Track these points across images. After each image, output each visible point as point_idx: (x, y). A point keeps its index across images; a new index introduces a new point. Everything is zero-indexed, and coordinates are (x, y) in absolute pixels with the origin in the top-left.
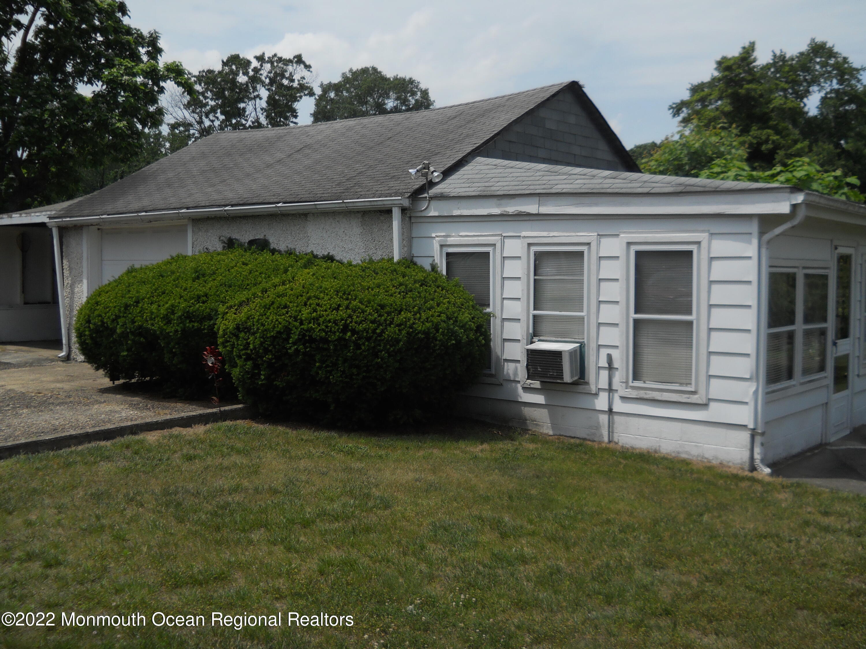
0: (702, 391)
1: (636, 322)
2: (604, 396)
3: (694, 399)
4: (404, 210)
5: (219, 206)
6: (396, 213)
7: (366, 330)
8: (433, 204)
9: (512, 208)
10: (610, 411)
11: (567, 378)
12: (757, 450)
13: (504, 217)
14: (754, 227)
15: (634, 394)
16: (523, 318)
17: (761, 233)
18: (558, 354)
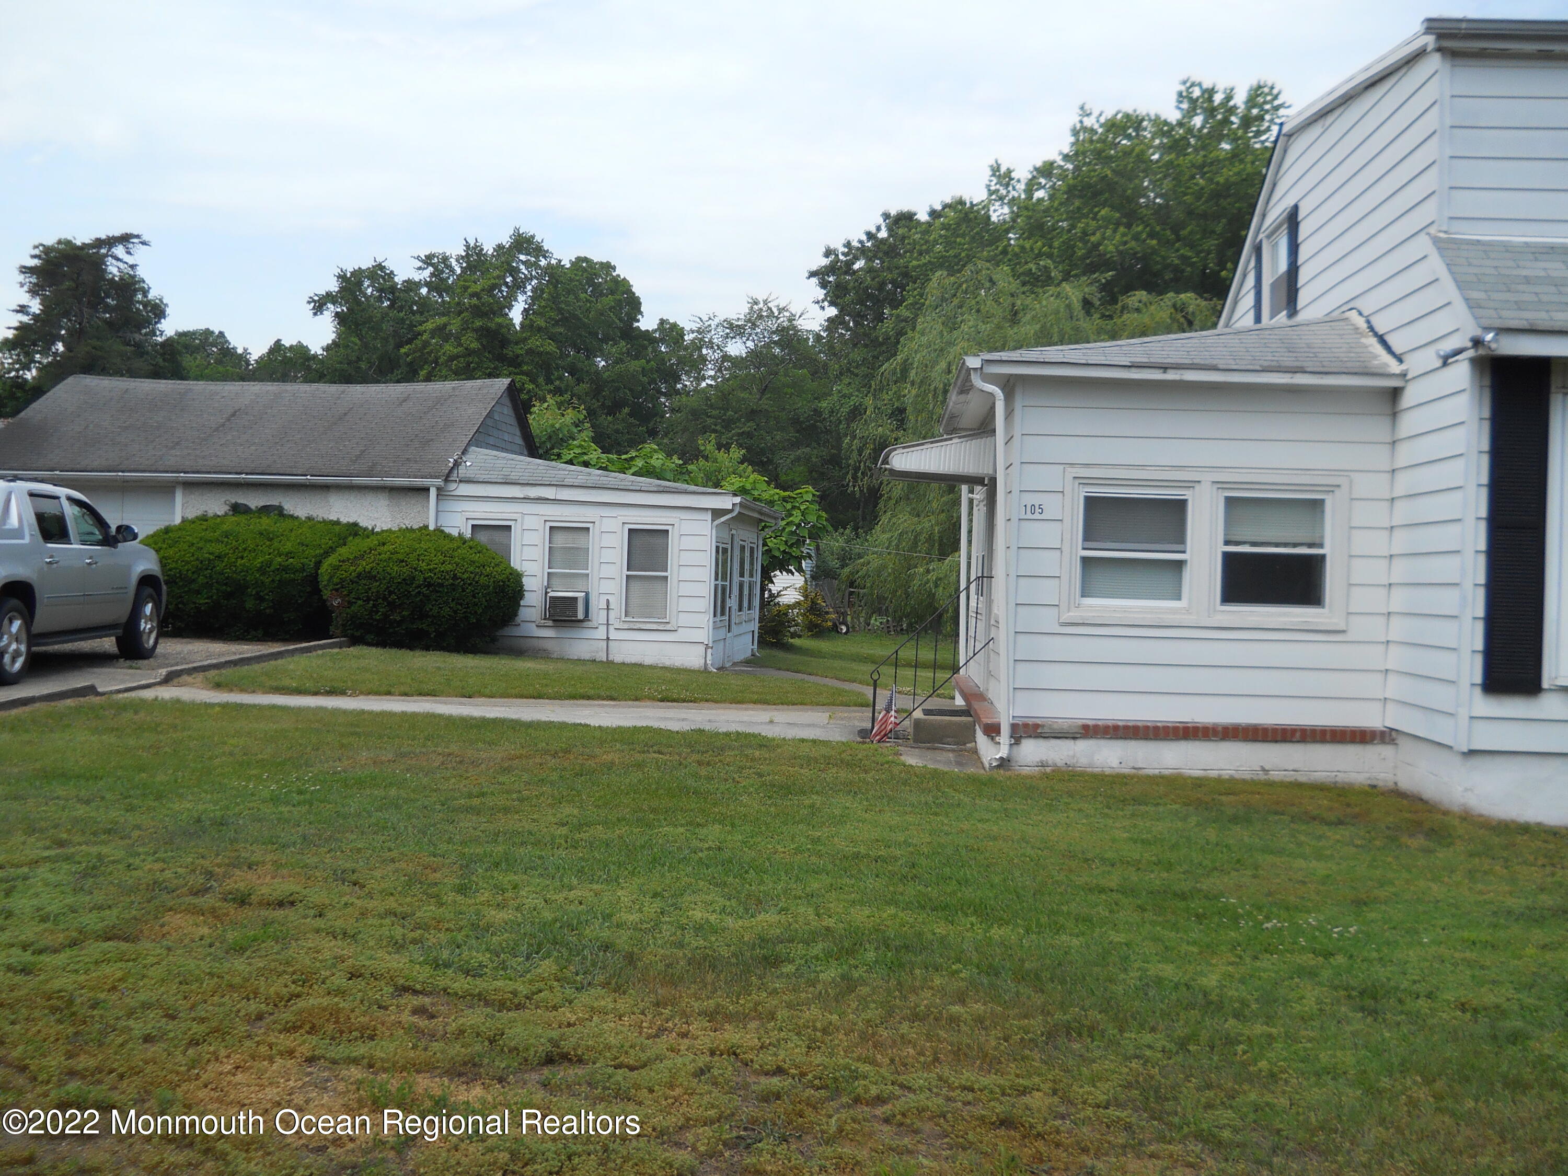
0: (673, 622)
1: (628, 576)
2: (603, 629)
3: (668, 627)
4: (439, 489)
5: (237, 473)
6: (433, 492)
7: (469, 578)
8: (462, 486)
9: (534, 492)
10: (608, 638)
11: (580, 616)
12: (709, 657)
13: (526, 499)
14: (709, 516)
15: (626, 626)
16: (539, 574)
17: (713, 521)
18: (576, 599)
